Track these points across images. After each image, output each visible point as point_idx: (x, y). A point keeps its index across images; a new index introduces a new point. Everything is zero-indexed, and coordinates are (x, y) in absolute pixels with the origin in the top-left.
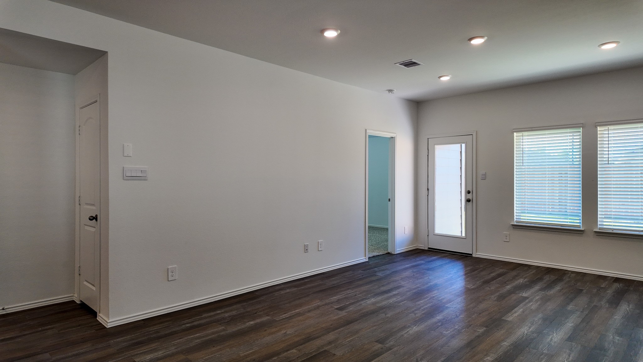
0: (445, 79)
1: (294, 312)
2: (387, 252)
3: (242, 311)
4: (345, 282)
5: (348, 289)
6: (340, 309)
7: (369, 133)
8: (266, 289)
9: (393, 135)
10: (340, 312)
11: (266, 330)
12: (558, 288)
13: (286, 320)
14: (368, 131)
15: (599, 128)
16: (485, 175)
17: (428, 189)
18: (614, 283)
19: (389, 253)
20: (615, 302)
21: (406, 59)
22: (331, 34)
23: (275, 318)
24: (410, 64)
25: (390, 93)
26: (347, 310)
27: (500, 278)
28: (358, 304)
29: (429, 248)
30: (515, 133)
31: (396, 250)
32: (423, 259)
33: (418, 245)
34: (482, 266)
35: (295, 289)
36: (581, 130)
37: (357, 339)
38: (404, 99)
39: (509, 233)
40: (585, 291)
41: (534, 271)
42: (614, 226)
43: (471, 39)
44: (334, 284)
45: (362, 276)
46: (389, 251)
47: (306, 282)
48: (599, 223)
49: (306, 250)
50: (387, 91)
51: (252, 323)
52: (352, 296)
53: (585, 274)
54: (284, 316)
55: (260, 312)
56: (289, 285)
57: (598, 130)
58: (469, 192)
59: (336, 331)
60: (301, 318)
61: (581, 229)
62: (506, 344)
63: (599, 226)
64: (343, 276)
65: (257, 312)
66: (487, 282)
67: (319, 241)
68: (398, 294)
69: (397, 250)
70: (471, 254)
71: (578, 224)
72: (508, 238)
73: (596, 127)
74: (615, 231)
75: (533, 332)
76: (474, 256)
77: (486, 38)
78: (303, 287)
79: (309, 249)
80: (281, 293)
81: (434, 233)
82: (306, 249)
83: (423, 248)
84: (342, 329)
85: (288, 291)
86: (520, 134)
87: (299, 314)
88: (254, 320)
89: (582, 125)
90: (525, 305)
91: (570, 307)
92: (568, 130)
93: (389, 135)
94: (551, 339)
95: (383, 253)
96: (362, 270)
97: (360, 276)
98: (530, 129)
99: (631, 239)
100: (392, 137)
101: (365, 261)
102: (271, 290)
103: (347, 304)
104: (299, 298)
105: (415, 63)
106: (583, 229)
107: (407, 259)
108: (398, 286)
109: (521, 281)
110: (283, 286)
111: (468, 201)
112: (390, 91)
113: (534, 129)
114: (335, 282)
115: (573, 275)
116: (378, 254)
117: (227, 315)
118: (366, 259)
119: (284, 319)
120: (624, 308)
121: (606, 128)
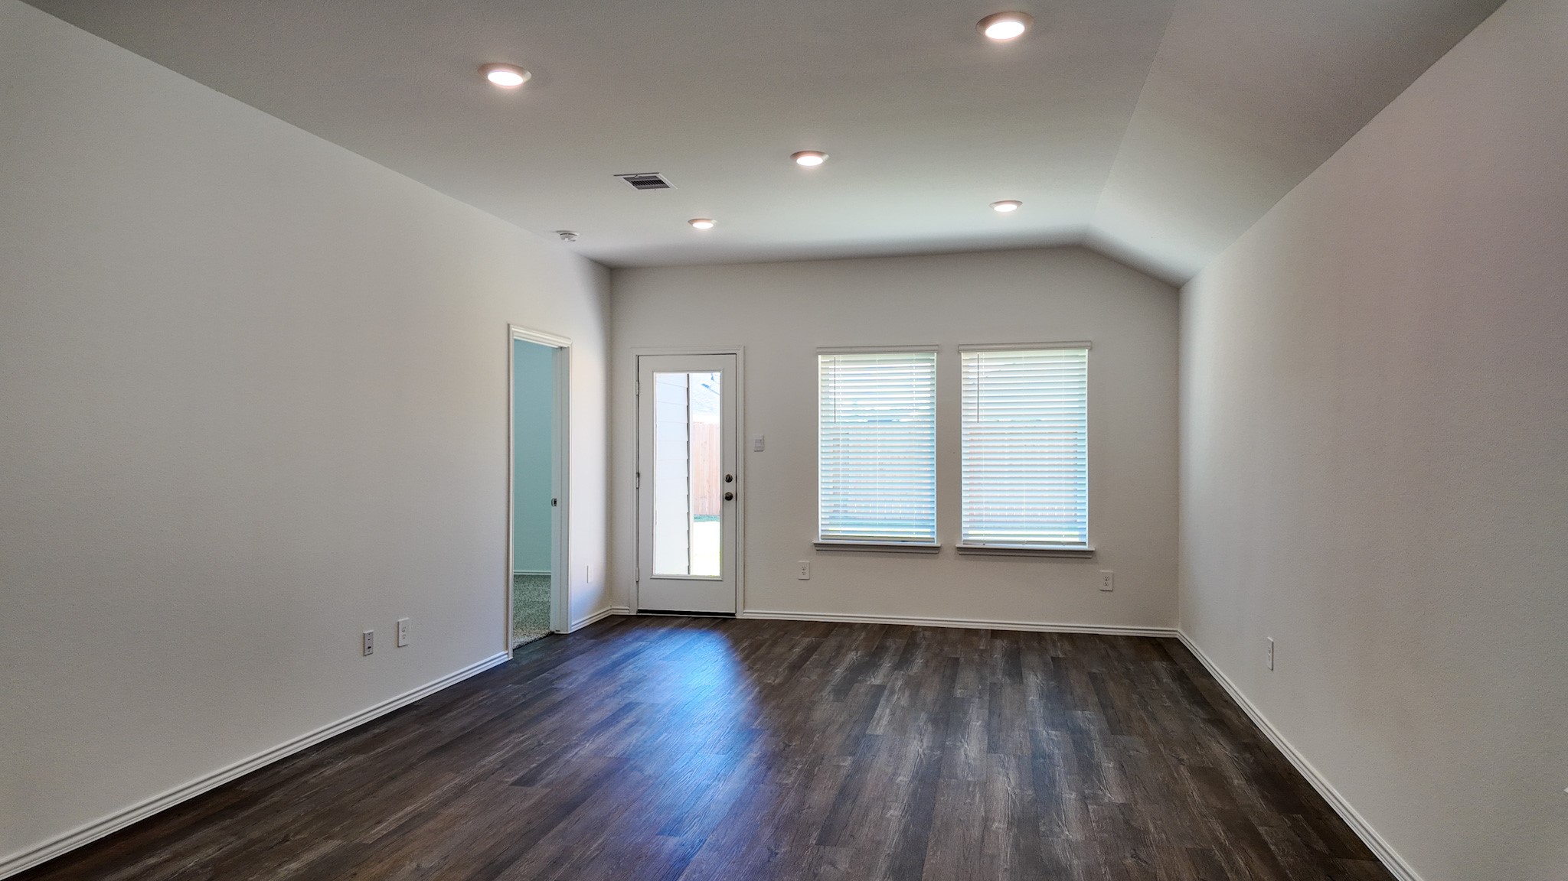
0: (702, 226)
1: (401, 814)
2: (547, 631)
3: (234, 843)
4: (490, 718)
5: (511, 732)
6: (526, 781)
7: (515, 334)
8: (269, 773)
9: (564, 343)
10: (529, 790)
11: (355, 874)
12: (919, 661)
13: (395, 837)
14: (513, 329)
15: (964, 356)
16: (762, 441)
17: (638, 474)
18: (995, 640)
19: (552, 634)
20: (1015, 670)
21: (643, 169)
22: (506, 79)
23: (357, 841)
24: (648, 182)
25: (566, 239)
26: (544, 782)
27: (814, 657)
28: (561, 761)
29: (640, 611)
30: (820, 356)
31: (571, 623)
32: (640, 637)
33: (613, 607)
34: (767, 636)
35: (361, 758)
36: (935, 357)
37: (612, 838)
38: (588, 258)
39: (808, 562)
40: (962, 660)
41: (863, 635)
42: (986, 535)
43: (796, 155)
44: (464, 728)
45: (524, 695)
46: (552, 629)
47: (379, 734)
48: (964, 532)
49: (367, 649)
50: (558, 235)
51: (294, 866)
52: (532, 747)
53: (944, 631)
54: (381, 829)
55: (296, 834)
56: (335, 749)
57: (963, 358)
58: (729, 479)
59: (550, 835)
60: (432, 824)
61: (935, 544)
62: (903, 779)
63: (964, 538)
64: (473, 705)
65: (287, 835)
66: (796, 667)
67: (399, 620)
68: (636, 722)
69: (573, 624)
70: (733, 615)
71: (929, 536)
72: (807, 571)
73: (959, 353)
74: (988, 546)
75: (932, 749)
76: (738, 616)
77: (826, 157)
78: (380, 750)
79: (374, 646)
80: (325, 773)
81: (652, 575)
82: (366, 647)
83: (626, 613)
84: (561, 826)
85: (341, 765)
86: (831, 358)
87: (420, 818)
88: (294, 857)
89: (936, 348)
90: (888, 701)
91: (958, 693)
92: (914, 356)
93: (555, 342)
94: (967, 756)
95: (540, 636)
96: (515, 683)
97: (517, 699)
98: (848, 350)
99: (1012, 558)
100: (561, 348)
101: (505, 659)
102: (285, 771)
103: (534, 768)
104: (392, 778)
105: (660, 182)
106: (939, 545)
107: (603, 642)
108: (626, 705)
109: (852, 657)
110: (314, 757)
111: (728, 497)
112: (566, 234)
113: (853, 350)
114: (465, 721)
115: (928, 633)
116: (527, 639)
117: (190, 863)
118: (507, 654)
119: (386, 836)
120: (1034, 681)
121: (974, 355)
